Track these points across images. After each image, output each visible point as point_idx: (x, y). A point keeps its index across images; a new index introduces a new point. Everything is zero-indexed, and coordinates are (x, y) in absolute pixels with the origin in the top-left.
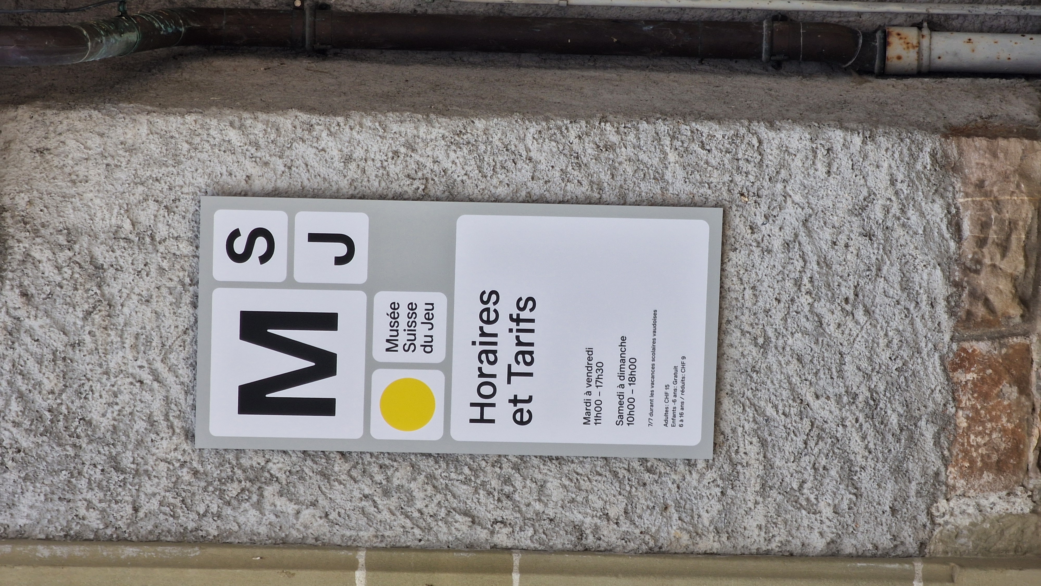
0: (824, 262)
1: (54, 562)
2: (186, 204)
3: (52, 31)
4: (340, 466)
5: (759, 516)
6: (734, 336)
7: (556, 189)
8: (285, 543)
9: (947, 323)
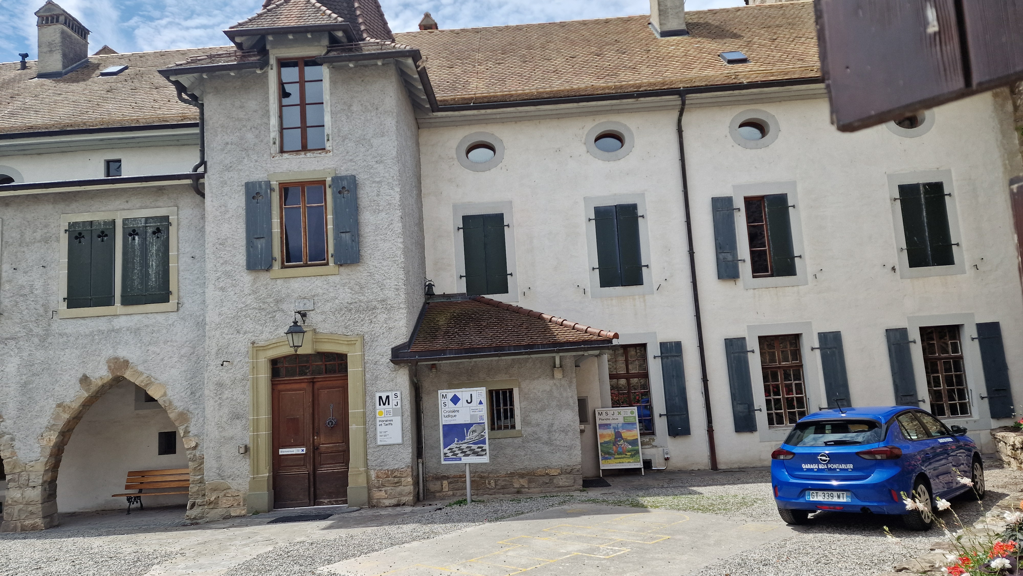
0: (398, 455)
1: (362, 379)
2: (400, 389)
3: (416, 373)
4: (374, 407)
5: (371, 451)
6: (389, 446)
7: (404, 426)
8: (365, 402)
9: (392, 469)
